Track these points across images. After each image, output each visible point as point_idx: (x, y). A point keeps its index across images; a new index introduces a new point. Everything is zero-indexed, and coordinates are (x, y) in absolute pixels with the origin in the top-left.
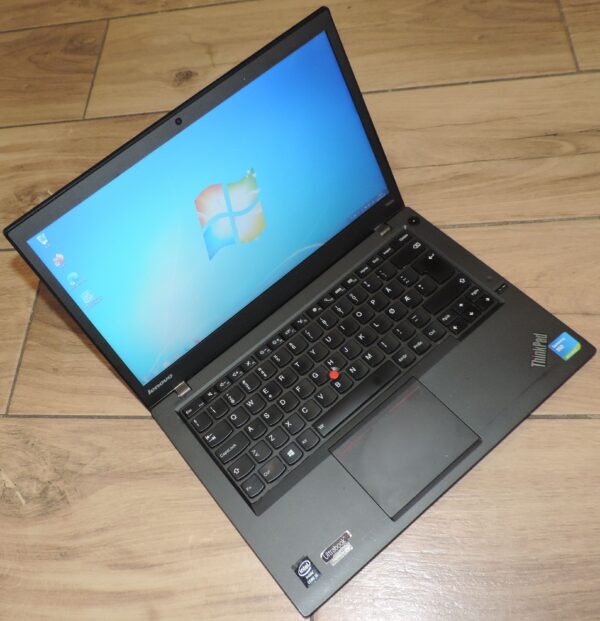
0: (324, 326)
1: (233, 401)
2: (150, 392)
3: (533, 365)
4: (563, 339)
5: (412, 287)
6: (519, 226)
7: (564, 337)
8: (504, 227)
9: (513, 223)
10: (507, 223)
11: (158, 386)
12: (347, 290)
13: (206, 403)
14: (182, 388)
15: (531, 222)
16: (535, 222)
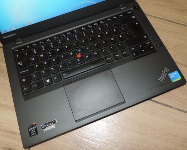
0: (83, 35)
1: (35, 53)
2: (4, 38)
3: (159, 79)
4: (175, 73)
5: (125, 33)
6: (176, 24)
7: (176, 73)
8: (170, 23)
9: (174, 22)
10: (172, 22)
11: (9, 36)
12: (99, 25)
13: (25, 50)
14: (20, 41)
15: (181, 24)
16: (183, 25)
